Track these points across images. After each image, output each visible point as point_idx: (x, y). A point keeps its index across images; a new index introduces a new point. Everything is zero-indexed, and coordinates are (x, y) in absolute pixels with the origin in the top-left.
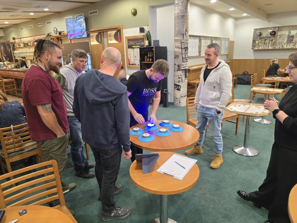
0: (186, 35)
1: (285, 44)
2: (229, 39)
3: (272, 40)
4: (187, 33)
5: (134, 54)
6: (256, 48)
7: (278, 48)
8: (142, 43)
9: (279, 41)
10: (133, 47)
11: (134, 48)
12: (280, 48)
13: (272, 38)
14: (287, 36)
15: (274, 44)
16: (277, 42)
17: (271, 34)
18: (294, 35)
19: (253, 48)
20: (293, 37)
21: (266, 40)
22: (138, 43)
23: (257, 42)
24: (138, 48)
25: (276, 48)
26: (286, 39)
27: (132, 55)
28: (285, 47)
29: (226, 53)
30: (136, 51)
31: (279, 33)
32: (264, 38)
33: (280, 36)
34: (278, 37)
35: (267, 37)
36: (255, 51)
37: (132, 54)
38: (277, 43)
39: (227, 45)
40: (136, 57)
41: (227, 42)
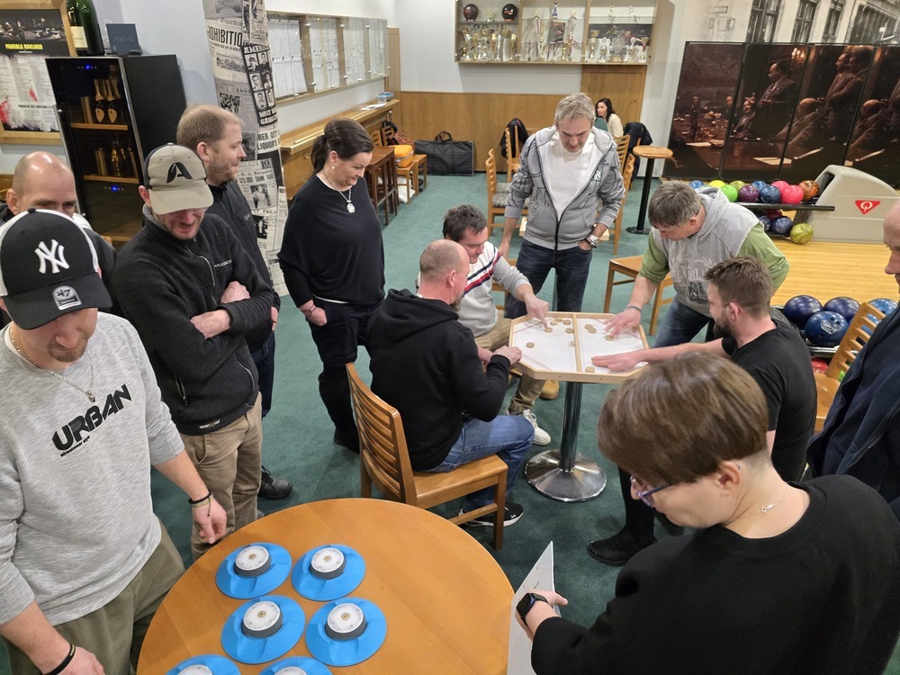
0: (255, 16)
1: (544, 48)
2: (385, 22)
3: (509, 36)
4: (259, 6)
5: (20, 84)
6: (467, 58)
7: (526, 60)
8: (51, 34)
9: (527, 38)
10: (8, 46)
11: (16, 51)
12: (532, 61)
13: (508, 28)
14: (546, 23)
15: (515, 47)
16: (523, 42)
17: (506, 16)
18: (566, 22)
19: (458, 59)
21: (492, 31)
22: (33, 29)
23: (468, 37)
24: (36, 52)
25: (521, 60)
26: (546, 33)
27: (13, 85)
28: (545, 57)
29: (382, 74)
30: (28, 67)
31: (526, 14)
32: (485, 25)
33: (530, 21)
34: (524, 24)
35: (494, 23)
36: (464, 65)
37: (12, 78)
38: (523, 45)
39: (382, 46)
40: (32, 94)
41: (381, 33)
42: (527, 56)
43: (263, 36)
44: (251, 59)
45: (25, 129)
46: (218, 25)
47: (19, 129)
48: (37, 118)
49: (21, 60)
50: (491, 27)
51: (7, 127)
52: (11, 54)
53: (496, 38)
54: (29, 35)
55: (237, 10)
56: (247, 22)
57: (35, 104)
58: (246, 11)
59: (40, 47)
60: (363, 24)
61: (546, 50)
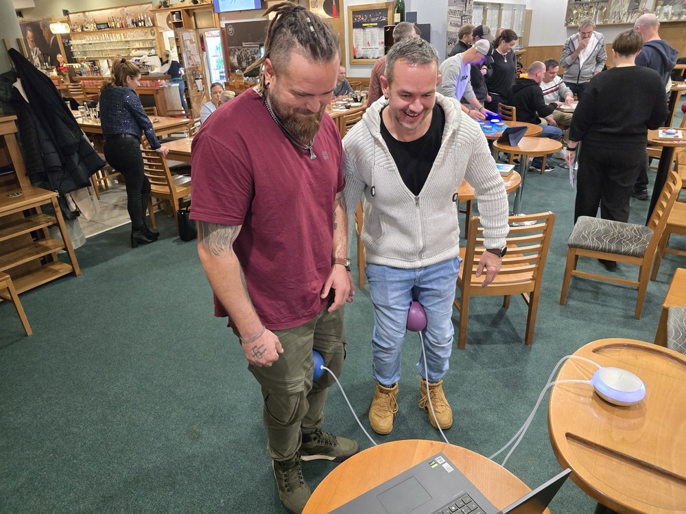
0: (469, 3)
1: (624, 15)
2: (525, 6)
3: (602, 8)
6: (573, 24)
7: (612, 23)
8: (382, 18)
9: (614, 9)
10: (364, 25)
11: (366, 26)
12: (616, 23)
13: (602, 4)
15: (605, 15)
16: (611, 11)
19: (566, 25)
21: (591, 7)
22: (375, 17)
23: (575, 12)
24: (374, 26)
25: (609, 23)
26: (627, 6)
27: (362, 40)
28: (625, 21)
30: (369, 33)
32: (586, 4)
34: (613, 1)
35: (592, 2)
36: (570, 29)
37: (362, 38)
38: (611, 14)
39: (521, 20)
40: (368, 43)
41: (522, 12)
42: (613, 21)
43: (470, 12)
45: (362, 58)
46: (453, 8)
47: (360, 58)
49: (367, 30)
50: (590, 4)
51: (355, 58)
52: (364, 28)
53: (593, 11)
54: (373, 20)
56: (466, 6)
57: (369, 47)
58: (466, 1)
59: (376, 24)
60: (512, 7)
61: (626, 16)
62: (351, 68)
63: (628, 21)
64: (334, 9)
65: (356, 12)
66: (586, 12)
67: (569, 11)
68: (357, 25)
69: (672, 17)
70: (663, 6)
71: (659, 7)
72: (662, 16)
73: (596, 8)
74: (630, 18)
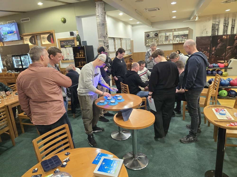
0: (106, 37)
2: (130, 39)
3: (156, 39)
4: (107, 36)
6: (147, 45)
7: (160, 44)
8: (72, 44)
9: (160, 39)
10: (65, 46)
11: (66, 47)
12: (162, 44)
13: (156, 38)
14: (164, 36)
15: (158, 42)
17: (155, 36)
18: (168, 35)
19: (145, 45)
20: (168, 37)
21: (153, 39)
22: (69, 43)
23: (147, 41)
24: (70, 47)
25: (159, 44)
26: (164, 38)
27: (65, 53)
28: (164, 43)
29: (130, 49)
30: (68, 50)
31: (160, 35)
32: (151, 38)
33: (161, 36)
34: (159, 37)
35: (153, 37)
36: (147, 46)
39: (129, 44)
40: (68, 54)
41: (129, 41)
42: (160, 43)
43: (107, 41)
44: (106, 45)
45: (66, 60)
46: (100, 39)
47: (65, 60)
48: (68, 58)
49: (67, 48)
50: (152, 38)
51: (63, 60)
52: (65, 47)
53: (153, 40)
54: (69, 44)
55: (104, 37)
56: (105, 38)
57: (69, 55)
58: (105, 37)
59: (70, 46)
60: (126, 39)
61: (164, 41)
62: (62, 64)
63: (166, 43)
64: (52, 40)
65: (61, 41)
66: (151, 40)
67: (146, 40)
68: (62, 46)
69: (179, 42)
70: (176, 38)
71: (175, 38)
72: (176, 41)
73: (154, 39)
74: (166, 42)
